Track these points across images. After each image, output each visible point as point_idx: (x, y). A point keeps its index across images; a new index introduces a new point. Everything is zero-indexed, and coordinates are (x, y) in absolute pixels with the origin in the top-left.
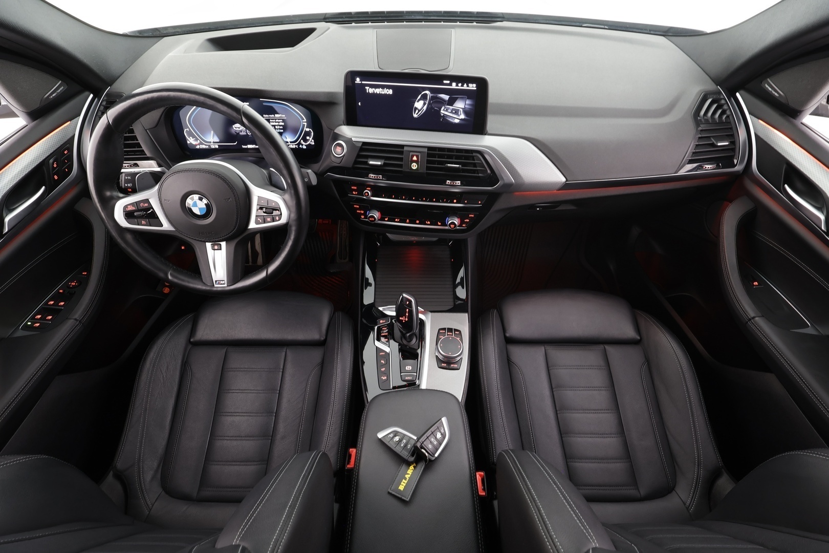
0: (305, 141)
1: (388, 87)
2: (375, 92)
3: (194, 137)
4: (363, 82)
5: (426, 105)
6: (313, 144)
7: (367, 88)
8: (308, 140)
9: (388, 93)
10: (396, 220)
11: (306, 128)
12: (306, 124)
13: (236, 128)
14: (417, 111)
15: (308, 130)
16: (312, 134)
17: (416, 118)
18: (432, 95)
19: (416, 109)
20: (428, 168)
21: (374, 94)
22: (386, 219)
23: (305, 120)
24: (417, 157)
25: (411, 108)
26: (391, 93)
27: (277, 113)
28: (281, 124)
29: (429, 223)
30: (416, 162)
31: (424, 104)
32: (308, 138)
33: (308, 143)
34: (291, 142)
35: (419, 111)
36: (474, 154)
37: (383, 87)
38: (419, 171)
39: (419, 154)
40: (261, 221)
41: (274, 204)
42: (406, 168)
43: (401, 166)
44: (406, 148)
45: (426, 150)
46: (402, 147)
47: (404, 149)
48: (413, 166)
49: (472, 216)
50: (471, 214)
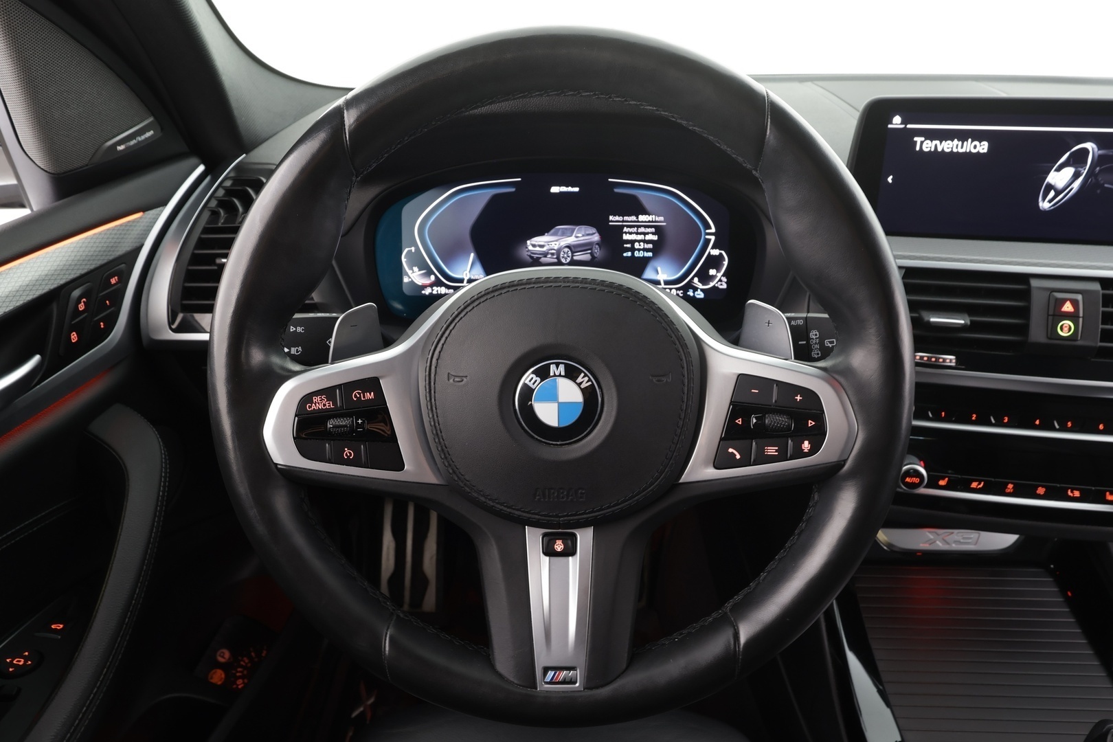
0: (704, 277)
1: (978, 136)
2: (940, 149)
3: (423, 266)
4: (909, 126)
5: (1081, 179)
6: (724, 286)
7: (918, 139)
8: (713, 277)
9: (974, 151)
10: (974, 485)
11: (712, 248)
12: (713, 238)
13: (534, 246)
14: (1052, 193)
15: (716, 252)
16: (726, 263)
17: (1045, 212)
18: (1100, 152)
19: (1050, 187)
20: (1107, 336)
21: (935, 154)
22: (942, 483)
23: (713, 230)
24: (1075, 303)
25: (1037, 183)
26: (985, 151)
27: (646, 213)
28: (650, 237)
29: (1077, 494)
30: (1071, 316)
31: (1076, 176)
32: (712, 272)
33: (712, 284)
34: (667, 283)
35: (1058, 193)
37: (963, 136)
38: (1080, 343)
39: (1079, 297)
40: (738, 457)
41: (799, 398)
42: (1037, 334)
43: (1024, 329)
44: (1034, 283)
45: (1096, 287)
46: (1024, 278)
47: (1028, 284)
48: (1062, 329)
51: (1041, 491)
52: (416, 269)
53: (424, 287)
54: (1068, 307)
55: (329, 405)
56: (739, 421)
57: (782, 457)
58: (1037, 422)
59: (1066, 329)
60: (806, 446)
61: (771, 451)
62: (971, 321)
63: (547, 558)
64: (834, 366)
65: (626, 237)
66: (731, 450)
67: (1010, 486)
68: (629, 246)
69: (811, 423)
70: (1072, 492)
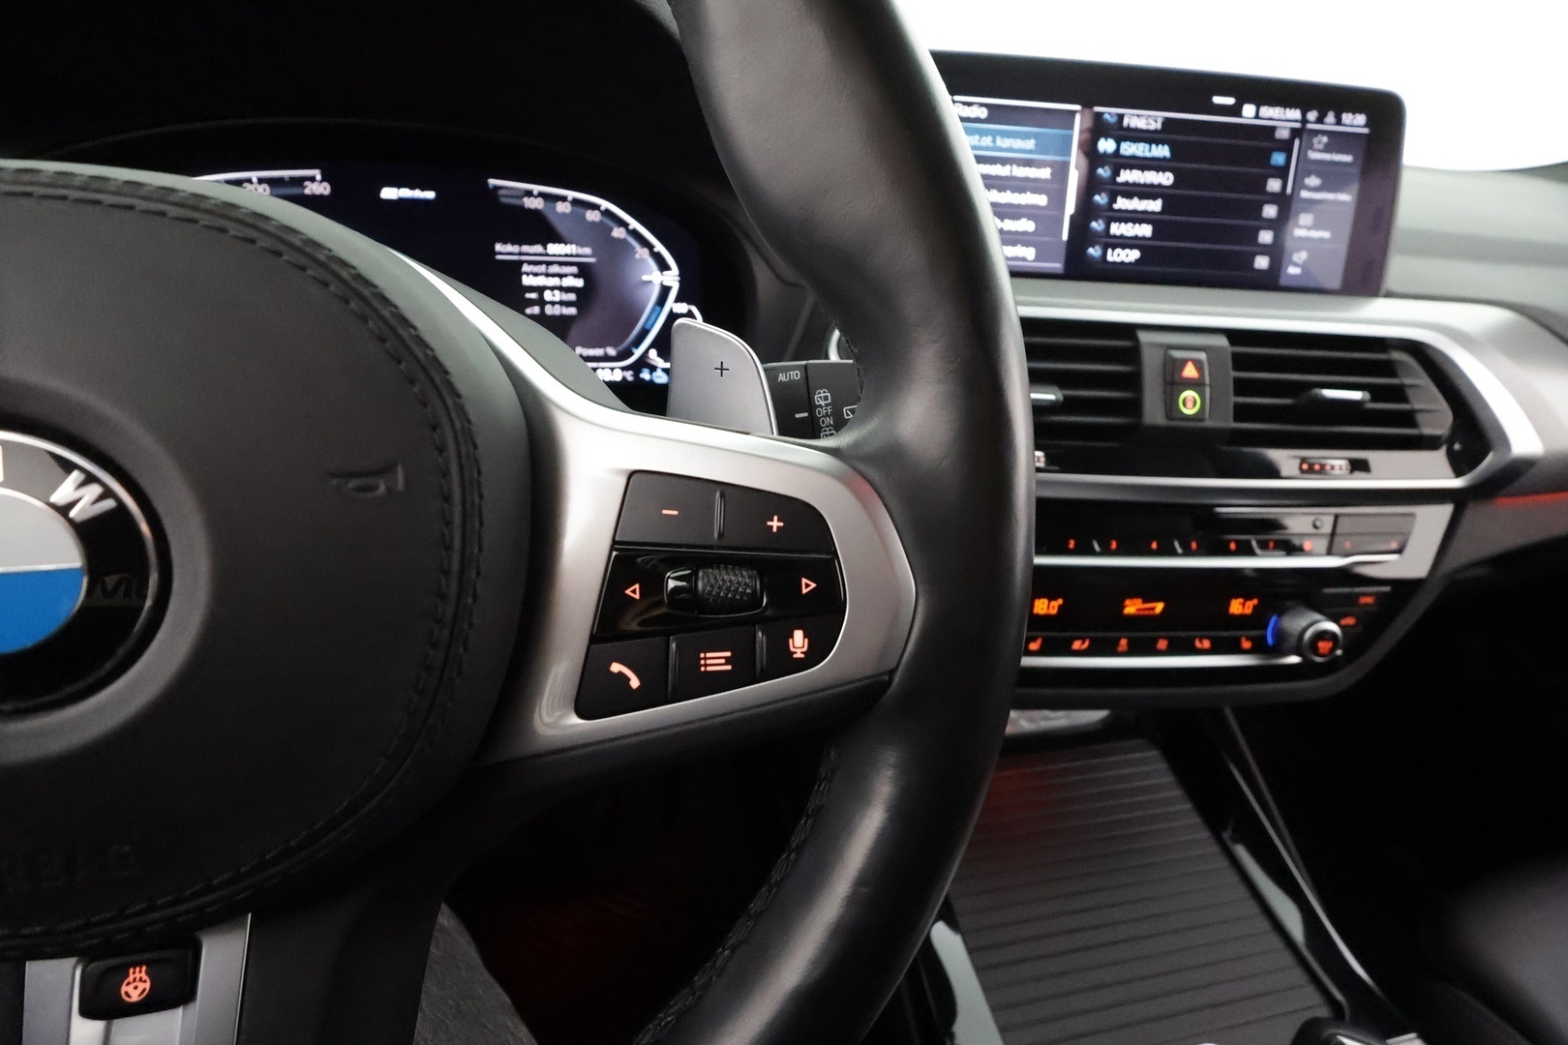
0: (665, 348)
10: (1077, 645)
12: (675, 285)
20: (1241, 413)
22: (1034, 646)
23: (674, 272)
24: (1198, 364)
27: (558, 239)
28: (569, 282)
29: (1206, 644)
30: (1196, 384)
36: (1397, 356)
38: (1209, 423)
39: (1202, 356)
40: (635, 683)
41: (775, 524)
42: (1153, 413)
43: (1135, 406)
44: (1144, 337)
45: (1222, 341)
46: (1129, 330)
47: (1136, 339)
48: (1184, 404)
49: (1369, 600)
50: (1365, 594)
51: (1162, 644)
54: (1190, 371)
56: (634, 591)
57: (743, 673)
59: (1189, 404)
60: (799, 642)
61: (716, 661)
62: (1064, 396)
63: (97, 1027)
65: (527, 281)
66: (616, 667)
67: (1124, 642)
68: (533, 296)
69: (807, 586)
70: (1201, 641)
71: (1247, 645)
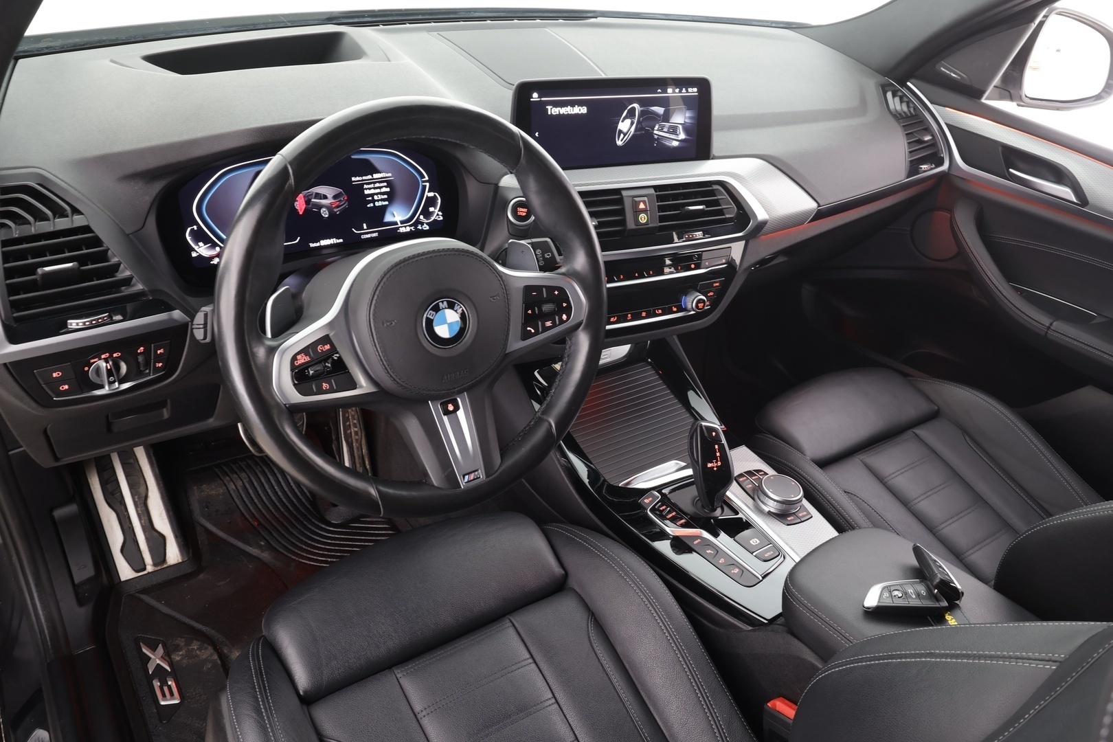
0: (427, 214)
1: (580, 103)
2: (561, 113)
3: (206, 240)
4: (542, 99)
5: (634, 125)
6: (441, 218)
7: (549, 108)
8: (433, 213)
9: (580, 113)
10: (612, 320)
11: (428, 192)
12: (428, 184)
14: (622, 136)
15: (431, 194)
16: (439, 201)
17: (620, 147)
18: (641, 109)
19: (621, 132)
20: (662, 219)
21: (560, 116)
23: (427, 178)
24: (644, 202)
25: (613, 131)
26: (586, 112)
27: (378, 172)
28: (384, 190)
29: (660, 311)
30: (644, 211)
31: (632, 124)
32: (431, 209)
33: (433, 219)
34: (402, 222)
35: (625, 135)
36: (715, 187)
37: (572, 104)
38: (650, 225)
39: (646, 199)
40: (533, 331)
41: (556, 293)
42: (631, 225)
43: (623, 222)
44: (624, 193)
45: (652, 191)
46: (617, 191)
47: (621, 195)
48: (641, 219)
49: (717, 284)
50: (715, 282)
51: (644, 314)
52: (201, 244)
53: (212, 258)
54: (642, 206)
55: (308, 359)
56: (530, 312)
57: (554, 326)
58: (637, 275)
59: (643, 219)
60: (564, 317)
61: (549, 324)
62: (598, 222)
63: (446, 417)
64: (568, 271)
65: (367, 192)
66: (528, 329)
67: (629, 315)
68: (370, 198)
69: (565, 305)
70: (657, 311)
71: (675, 309)
